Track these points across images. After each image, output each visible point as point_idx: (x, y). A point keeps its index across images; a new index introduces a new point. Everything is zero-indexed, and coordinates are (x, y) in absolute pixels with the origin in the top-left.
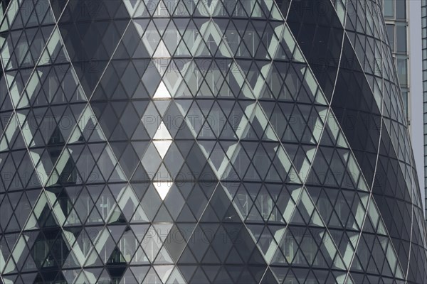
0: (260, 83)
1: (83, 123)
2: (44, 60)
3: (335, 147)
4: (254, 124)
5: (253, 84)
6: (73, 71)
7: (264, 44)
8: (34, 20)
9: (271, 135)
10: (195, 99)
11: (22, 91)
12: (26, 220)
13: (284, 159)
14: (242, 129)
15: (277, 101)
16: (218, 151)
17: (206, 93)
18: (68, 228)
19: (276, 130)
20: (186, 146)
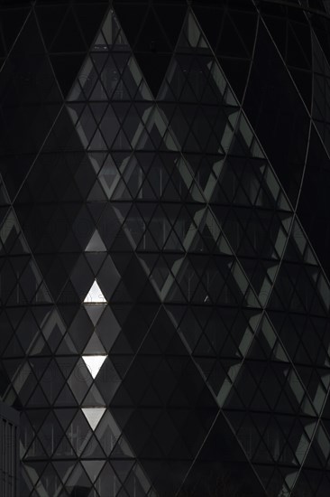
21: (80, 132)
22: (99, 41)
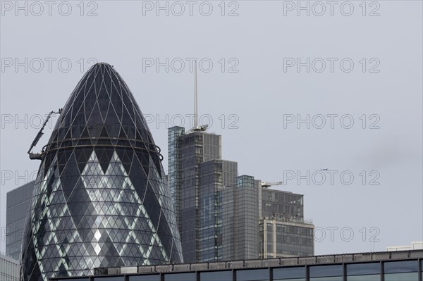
0: (134, 224)
1: (75, 236)
2: (62, 215)
3: (158, 246)
4: (132, 238)
5: (131, 225)
6: (72, 218)
7: (135, 212)
8: (58, 202)
9: (137, 242)
10: (112, 229)
11: (54, 224)
12: (55, 267)
13: (141, 250)
14: (127, 240)
15: (139, 230)
16: (120, 247)
17: (116, 227)
18: (69, 271)
19: (139, 240)
20: (109, 245)
21: (85, 183)
22: (90, 159)
